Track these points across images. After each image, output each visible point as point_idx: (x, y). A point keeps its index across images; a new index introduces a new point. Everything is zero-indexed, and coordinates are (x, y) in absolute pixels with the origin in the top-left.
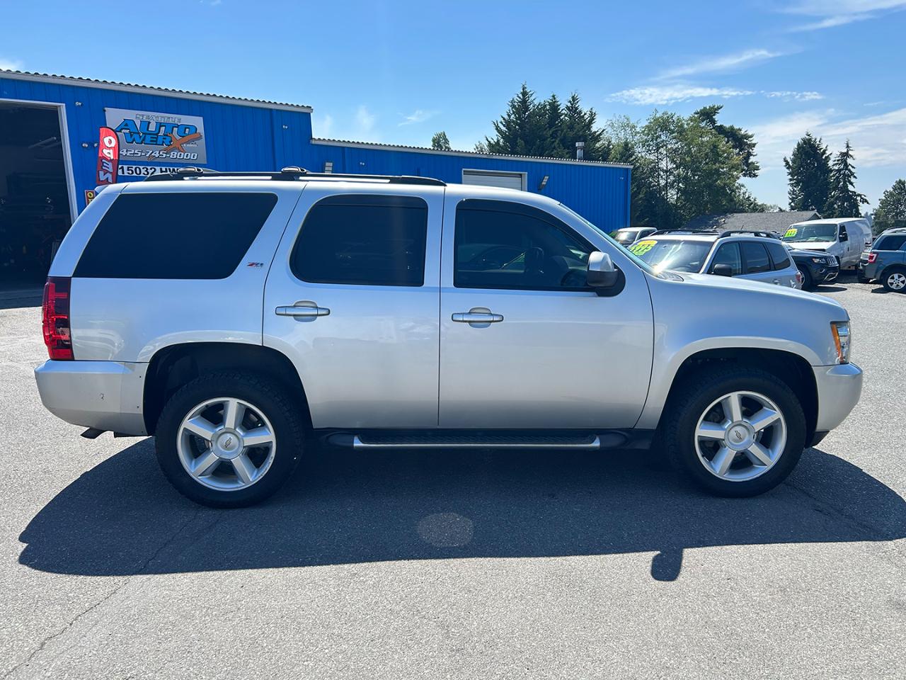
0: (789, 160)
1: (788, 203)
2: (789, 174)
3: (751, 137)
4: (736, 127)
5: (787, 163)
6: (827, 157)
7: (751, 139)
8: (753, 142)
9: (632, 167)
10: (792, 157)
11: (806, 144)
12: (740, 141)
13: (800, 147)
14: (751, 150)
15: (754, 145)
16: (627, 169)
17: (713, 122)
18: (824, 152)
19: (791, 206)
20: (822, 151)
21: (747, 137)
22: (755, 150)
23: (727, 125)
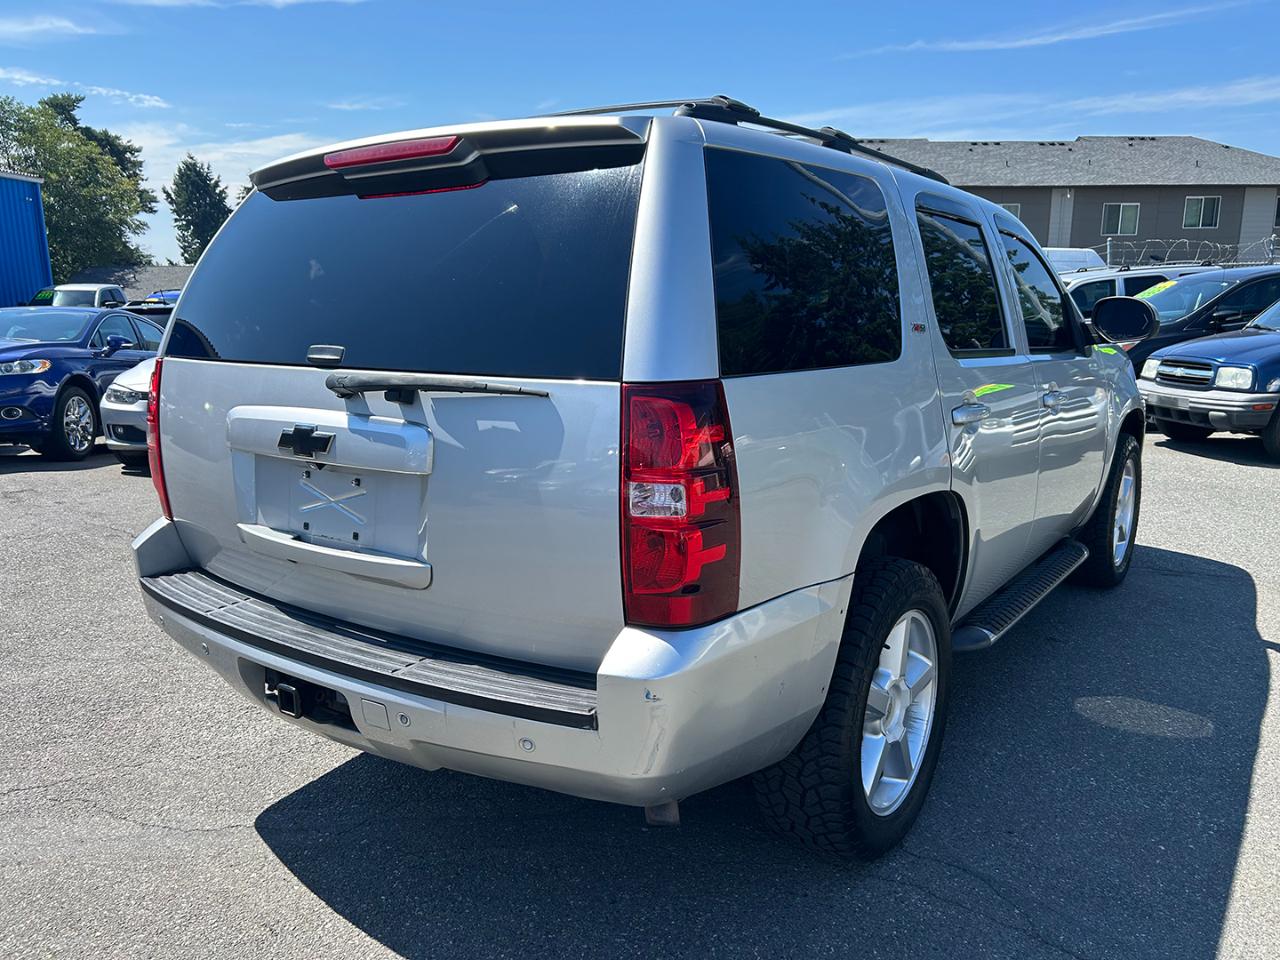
0: (170, 192)
1: (180, 253)
2: (174, 211)
3: (138, 151)
4: (112, 133)
5: (169, 195)
6: (222, 192)
7: (136, 154)
8: (139, 159)
9: (42, 181)
10: (174, 187)
11: (190, 170)
12: (122, 155)
13: (182, 175)
14: (138, 171)
15: (140, 164)
16: (35, 184)
17: (74, 121)
18: (217, 185)
19: (185, 258)
20: (213, 182)
21: (133, 151)
22: (145, 172)
23: (98, 128)
